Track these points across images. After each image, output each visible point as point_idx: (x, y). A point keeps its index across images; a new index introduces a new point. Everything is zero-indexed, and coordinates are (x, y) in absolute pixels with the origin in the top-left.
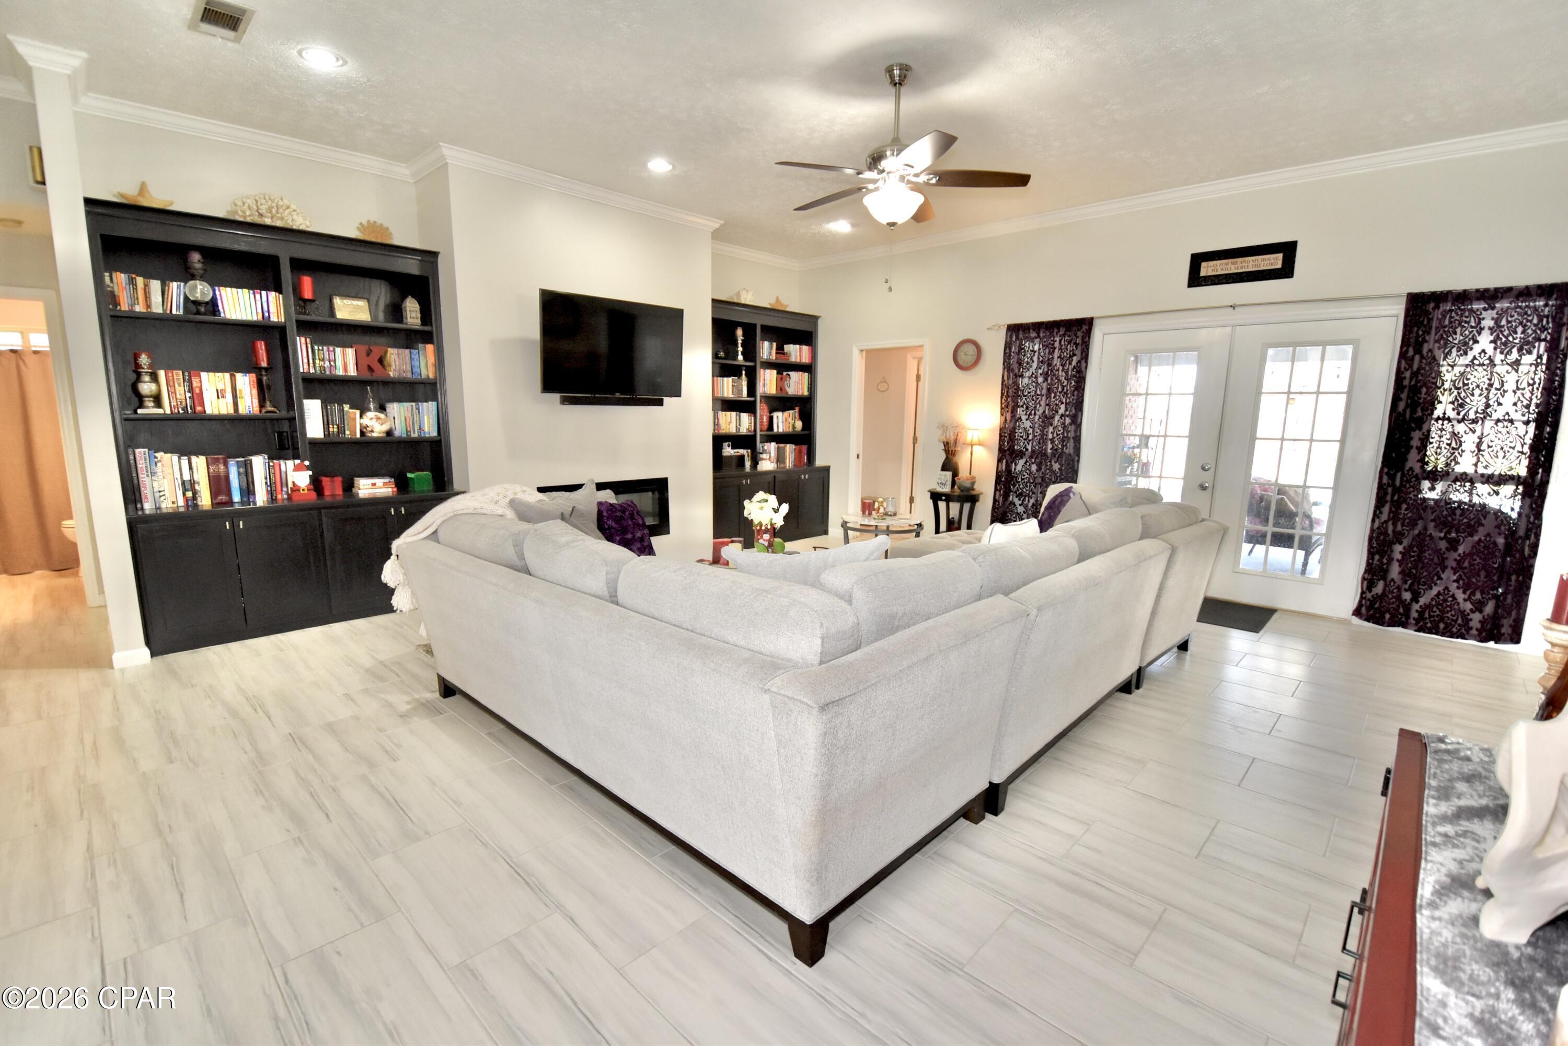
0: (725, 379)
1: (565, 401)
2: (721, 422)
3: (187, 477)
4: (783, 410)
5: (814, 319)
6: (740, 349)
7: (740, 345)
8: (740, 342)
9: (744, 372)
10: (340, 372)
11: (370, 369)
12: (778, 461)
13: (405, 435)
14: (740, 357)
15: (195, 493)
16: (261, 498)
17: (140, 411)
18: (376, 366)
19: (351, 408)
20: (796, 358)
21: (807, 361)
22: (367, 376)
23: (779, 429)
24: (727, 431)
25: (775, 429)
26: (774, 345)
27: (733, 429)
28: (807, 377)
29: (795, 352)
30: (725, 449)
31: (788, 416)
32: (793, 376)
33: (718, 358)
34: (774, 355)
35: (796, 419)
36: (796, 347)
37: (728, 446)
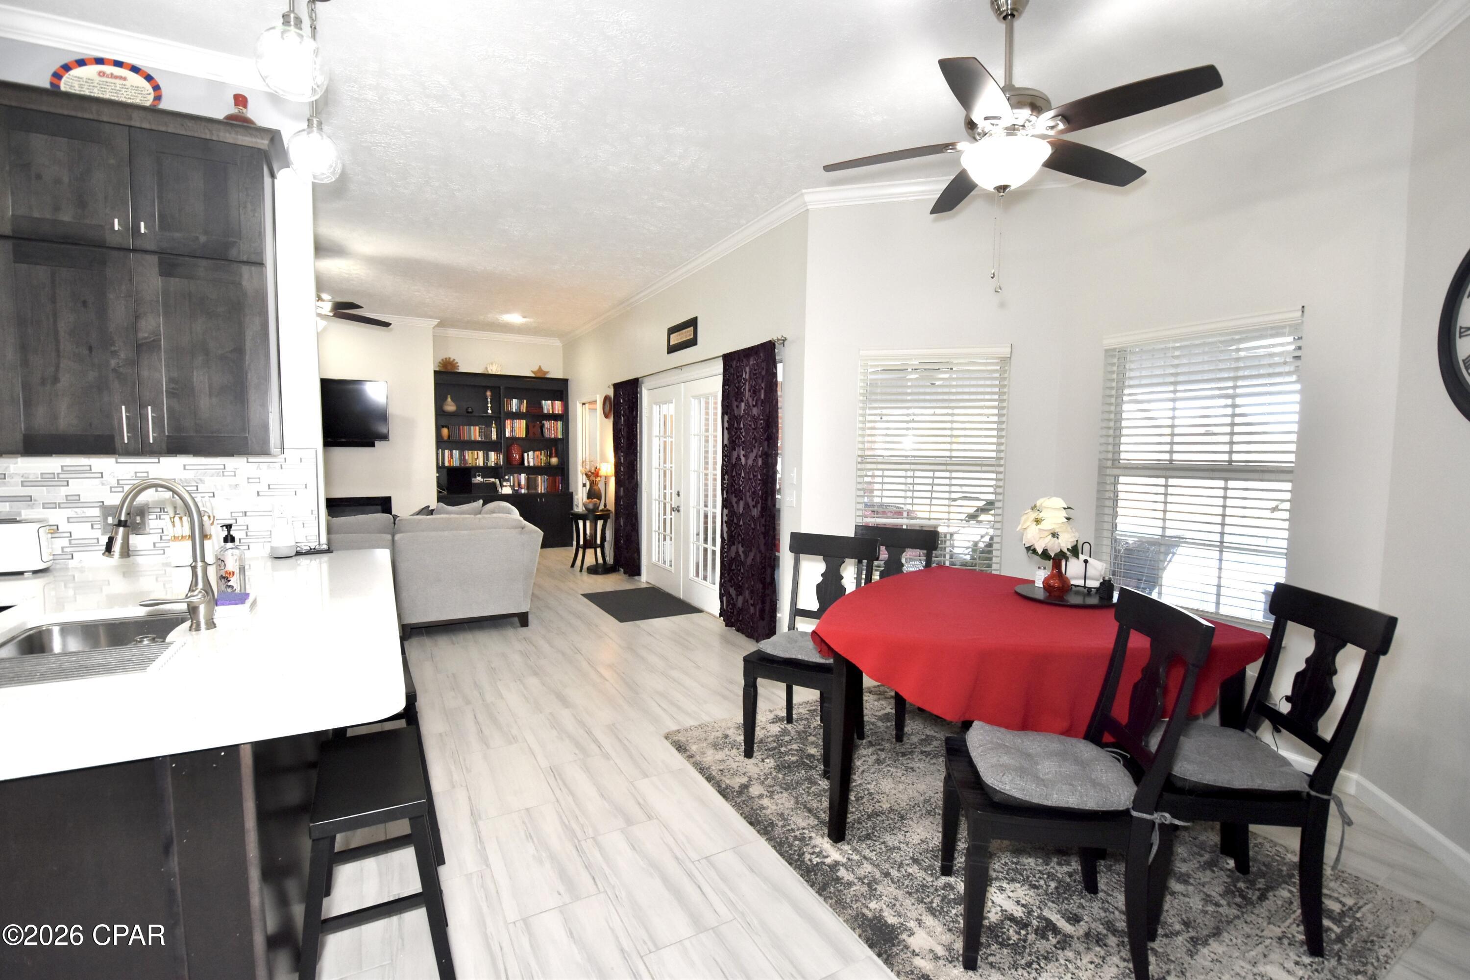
0: (472, 427)
2: (467, 458)
4: (534, 451)
5: (565, 382)
6: (489, 405)
7: (490, 402)
8: (489, 400)
9: (494, 422)
12: (527, 488)
14: (490, 411)
20: (548, 410)
21: (560, 412)
23: (531, 464)
24: (474, 465)
25: (526, 464)
26: (525, 401)
27: (480, 462)
28: (560, 423)
29: (549, 406)
30: (475, 477)
31: (541, 454)
32: (547, 424)
33: (468, 412)
34: (524, 409)
35: (551, 456)
36: (550, 402)
37: (479, 476)
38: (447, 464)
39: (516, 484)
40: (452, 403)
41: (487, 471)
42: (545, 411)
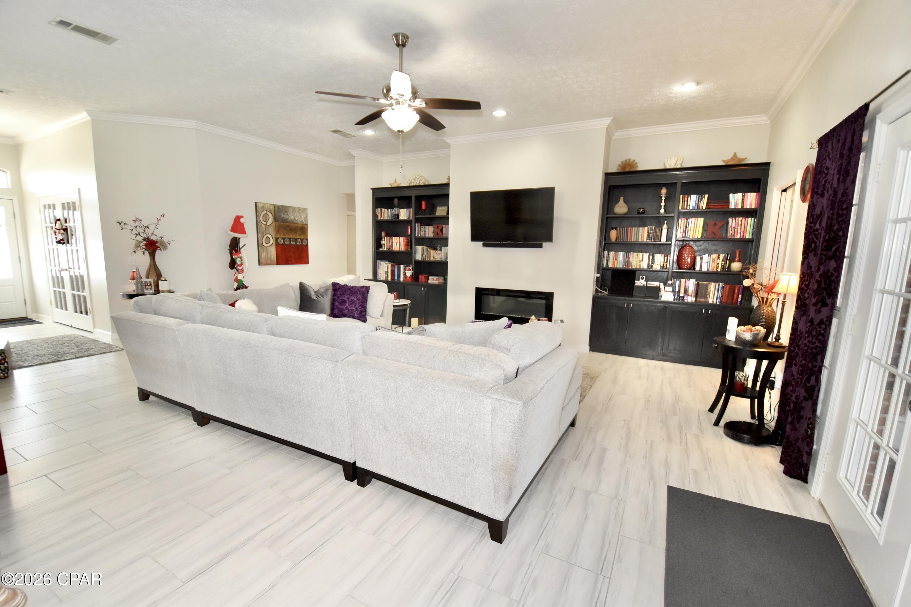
0: (641, 229)
1: (485, 245)
2: (631, 260)
3: (386, 270)
4: (711, 253)
5: (766, 166)
6: (663, 204)
7: (663, 201)
8: (663, 198)
9: (666, 222)
10: (427, 236)
11: (438, 234)
12: (696, 295)
13: (444, 260)
14: (662, 211)
15: (387, 275)
16: (402, 279)
17: (380, 249)
18: (440, 233)
19: (430, 249)
20: (736, 204)
21: (753, 207)
22: (436, 237)
23: (704, 269)
24: (638, 267)
25: (698, 268)
26: (706, 196)
27: (644, 266)
28: (750, 221)
29: (738, 200)
30: (639, 280)
31: (718, 258)
32: (732, 222)
33: (639, 213)
34: (704, 204)
35: (732, 260)
36: (740, 195)
37: (642, 278)
38: (611, 266)
39: (682, 290)
40: (625, 205)
41: (650, 274)
42: (732, 206)
